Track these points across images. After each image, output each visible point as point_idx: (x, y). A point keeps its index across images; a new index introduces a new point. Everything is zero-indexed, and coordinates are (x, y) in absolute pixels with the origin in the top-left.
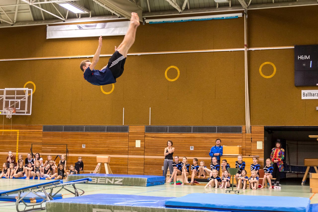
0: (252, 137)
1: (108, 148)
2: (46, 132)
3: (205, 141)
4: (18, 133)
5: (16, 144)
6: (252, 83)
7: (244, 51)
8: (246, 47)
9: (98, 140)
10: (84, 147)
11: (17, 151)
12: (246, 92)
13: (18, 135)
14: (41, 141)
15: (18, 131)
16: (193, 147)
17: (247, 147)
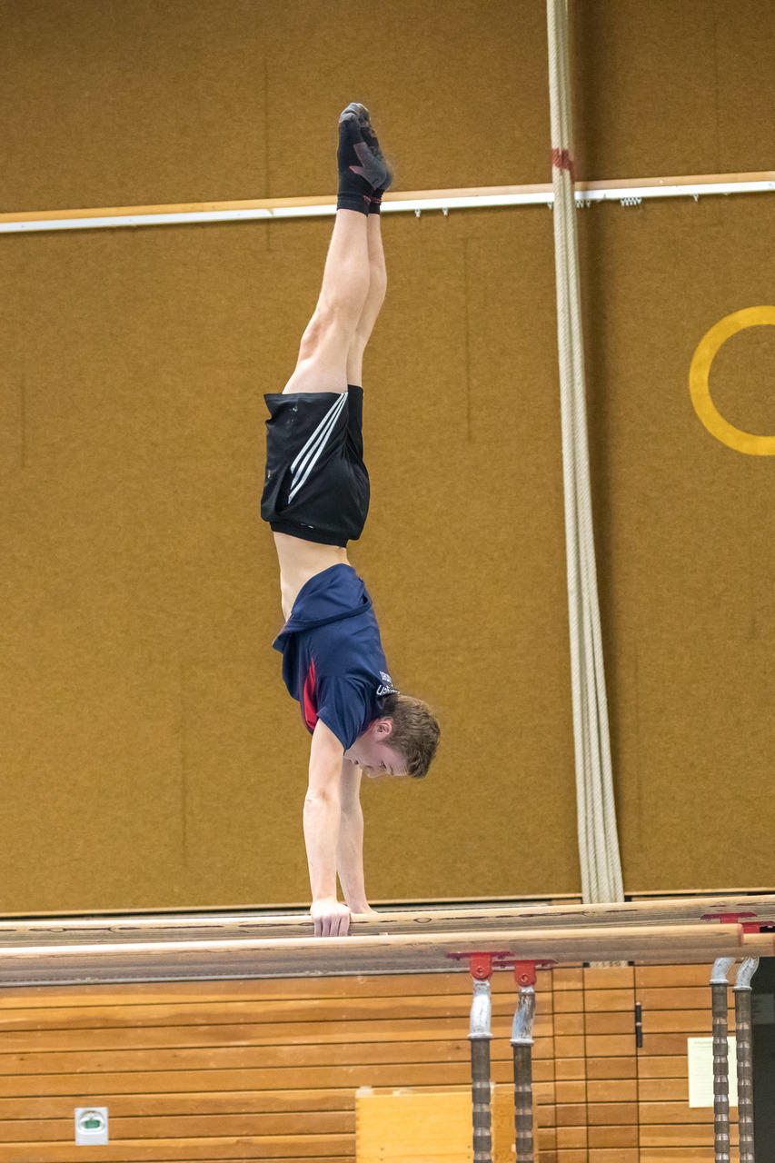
0: (645, 999)
3: (210, 1052)
6: (625, 505)
7: (544, 206)
8: (567, 173)
12: (572, 585)
16: (104, 1111)
17: (599, 1091)
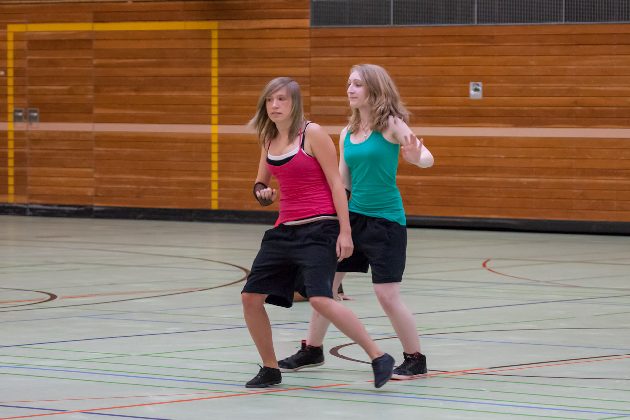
1: (573, 99)
2: (326, 30)
4: (215, 35)
5: (209, 87)
9: (533, 63)
10: (475, 93)
11: (215, 119)
13: (215, 44)
14: (306, 71)
15: (212, 25)
